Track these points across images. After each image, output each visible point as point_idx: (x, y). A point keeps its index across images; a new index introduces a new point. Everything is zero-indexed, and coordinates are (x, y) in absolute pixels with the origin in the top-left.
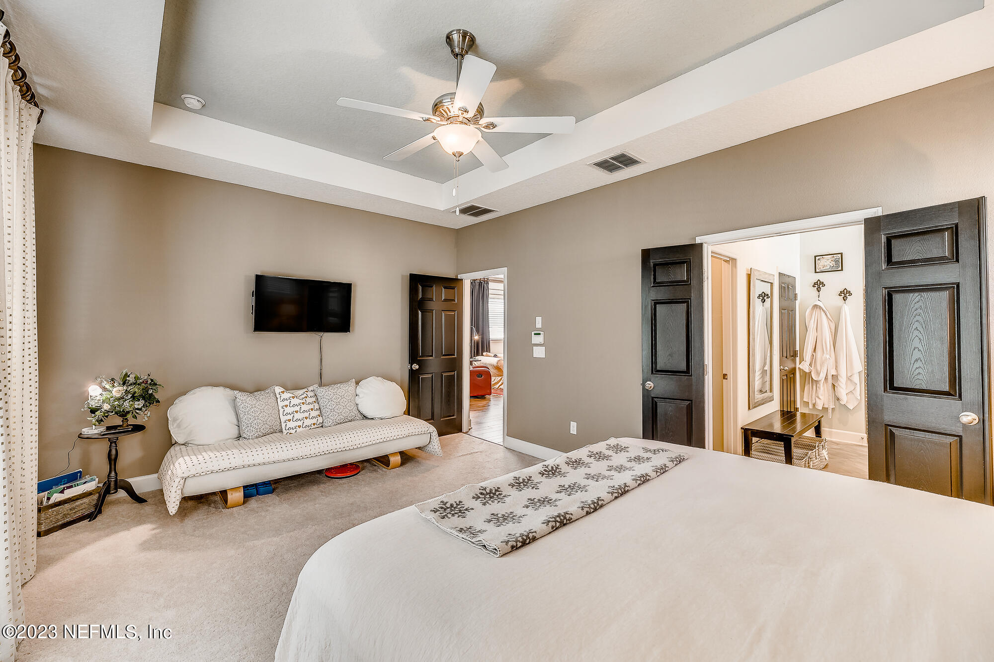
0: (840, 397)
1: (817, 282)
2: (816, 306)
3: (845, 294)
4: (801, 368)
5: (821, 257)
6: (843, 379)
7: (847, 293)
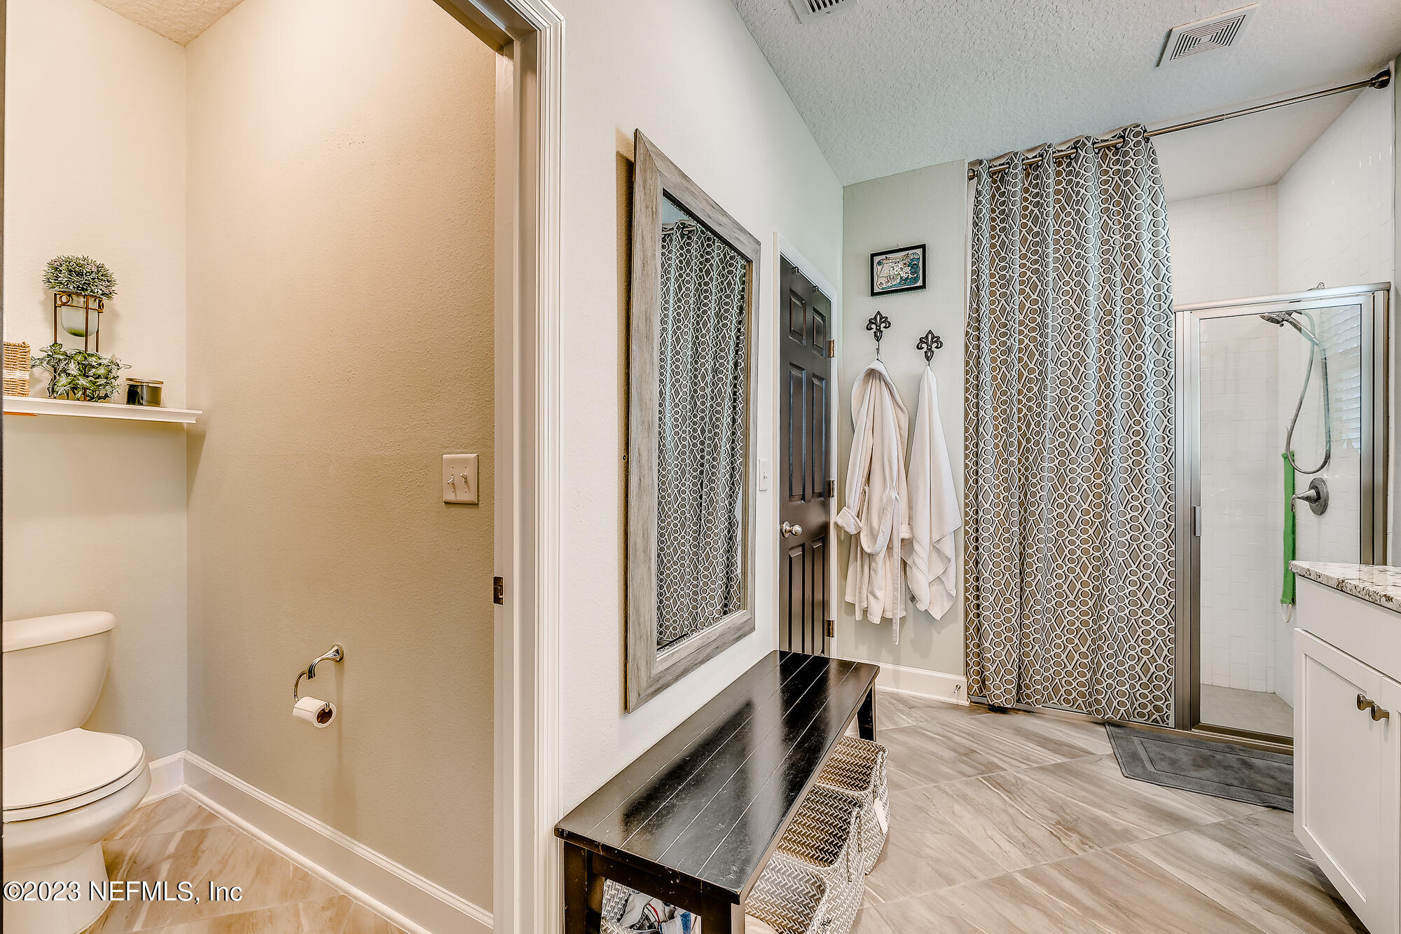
0: (917, 593)
1: (875, 318)
2: (872, 374)
3: (929, 344)
4: (840, 523)
5: (884, 257)
6: (922, 551)
7: (932, 342)
